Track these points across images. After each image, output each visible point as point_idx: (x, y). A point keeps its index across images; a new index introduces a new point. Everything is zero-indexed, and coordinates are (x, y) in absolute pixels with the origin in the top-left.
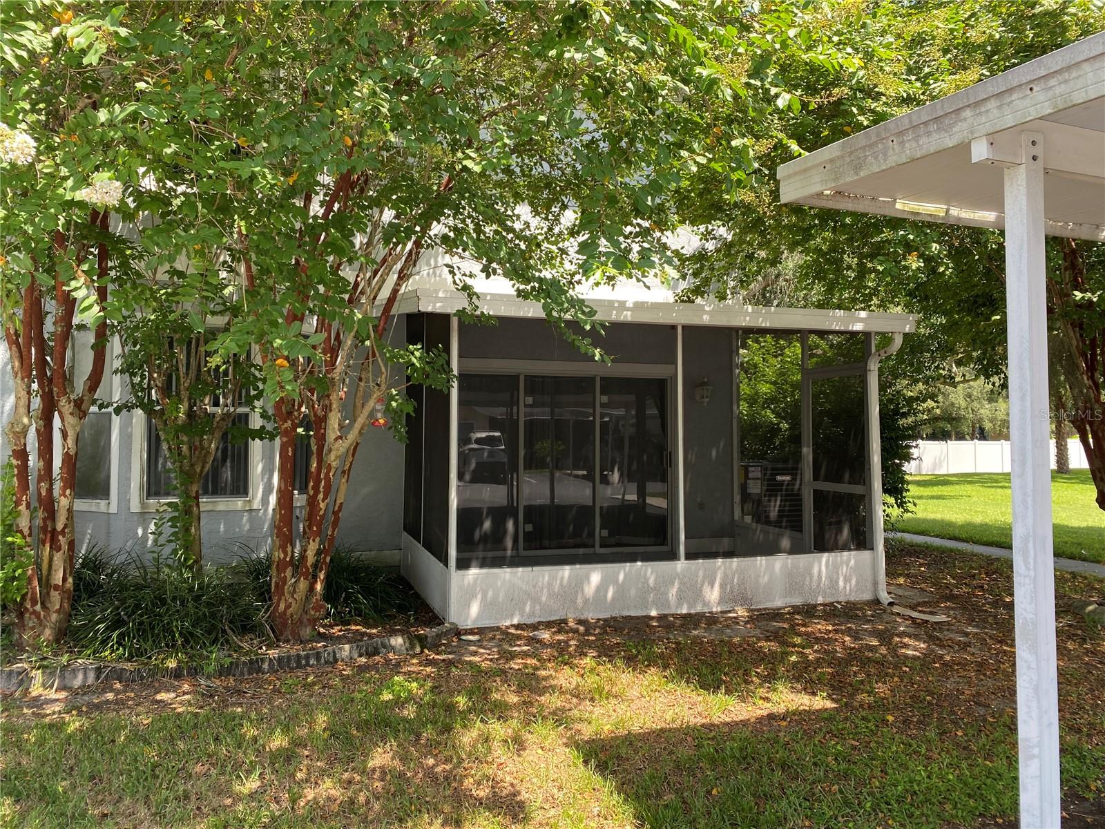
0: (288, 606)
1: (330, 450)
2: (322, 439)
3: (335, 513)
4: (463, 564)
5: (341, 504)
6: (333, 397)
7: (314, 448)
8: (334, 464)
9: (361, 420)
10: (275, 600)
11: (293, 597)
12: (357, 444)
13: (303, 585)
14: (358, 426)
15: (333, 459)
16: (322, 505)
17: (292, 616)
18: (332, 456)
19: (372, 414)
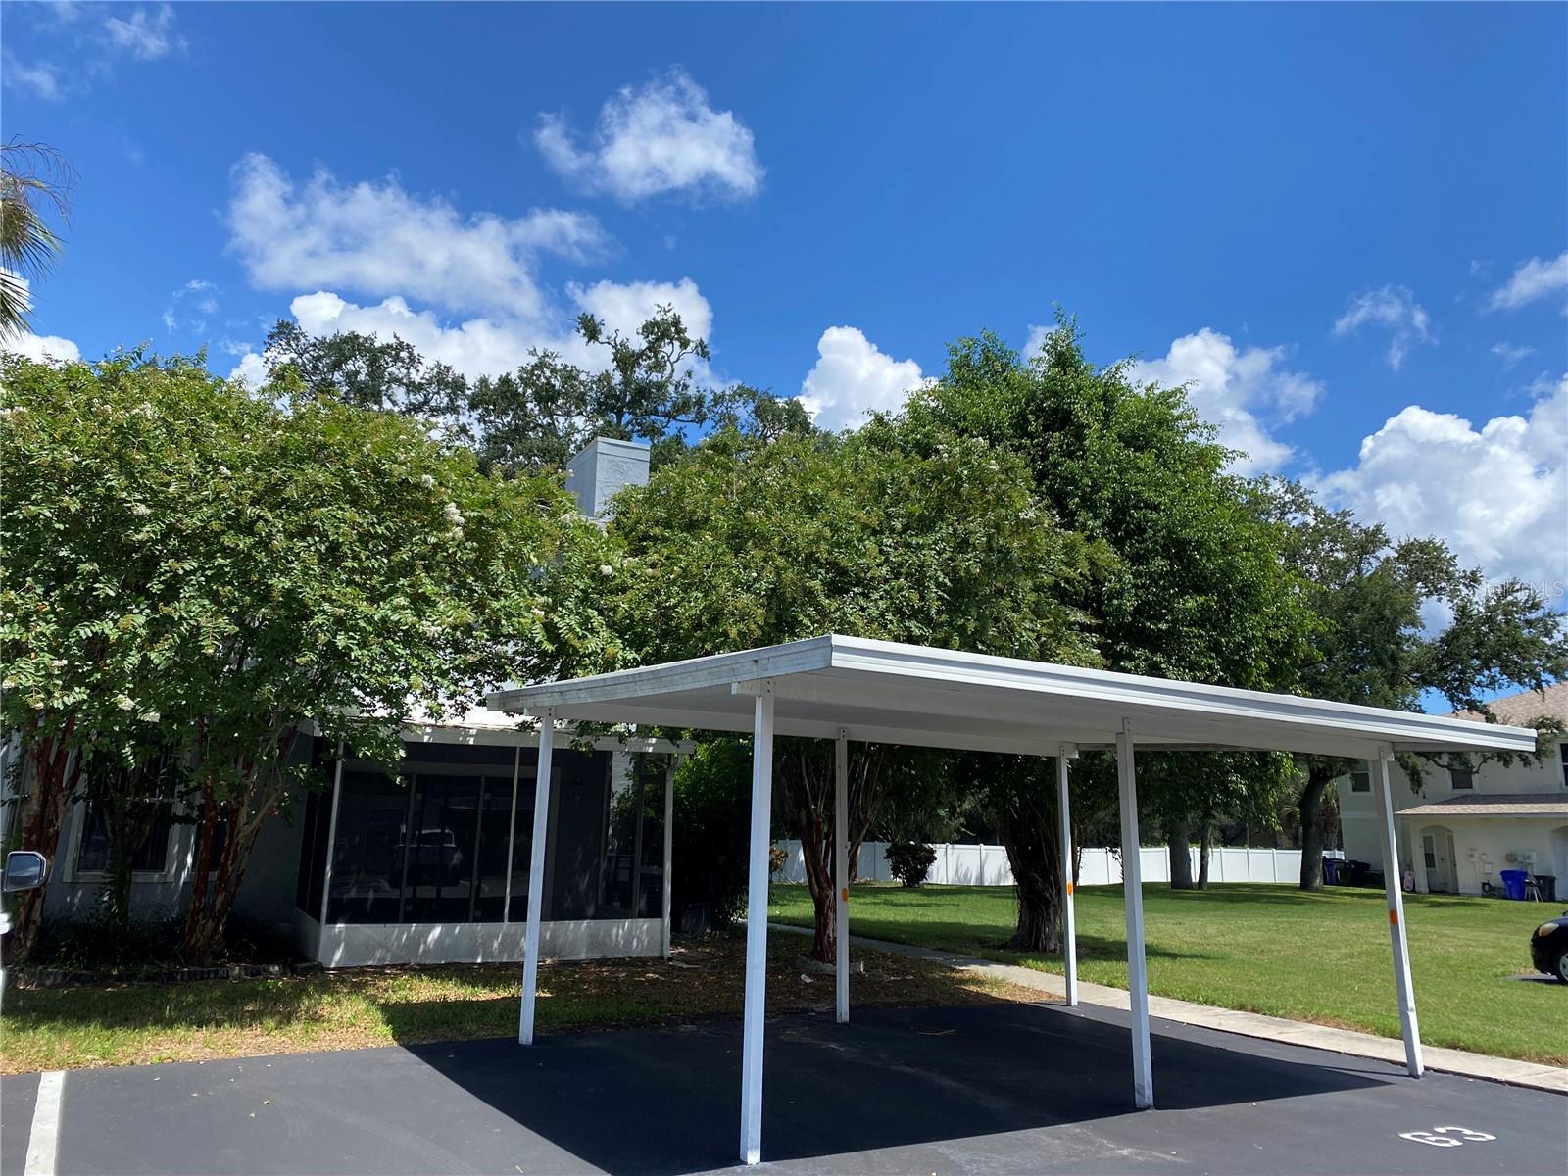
0: (198, 940)
1: (239, 832)
2: (234, 825)
3: (239, 877)
4: (333, 920)
5: (243, 870)
6: (246, 797)
7: (228, 830)
8: (241, 841)
9: (262, 812)
10: (187, 938)
11: (201, 934)
12: (259, 828)
13: (210, 925)
14: (260, 816)
15: (241, 838)
16: (230, 869)
17: (199, 947)
18: (241, 835)
19: (270, 808)
